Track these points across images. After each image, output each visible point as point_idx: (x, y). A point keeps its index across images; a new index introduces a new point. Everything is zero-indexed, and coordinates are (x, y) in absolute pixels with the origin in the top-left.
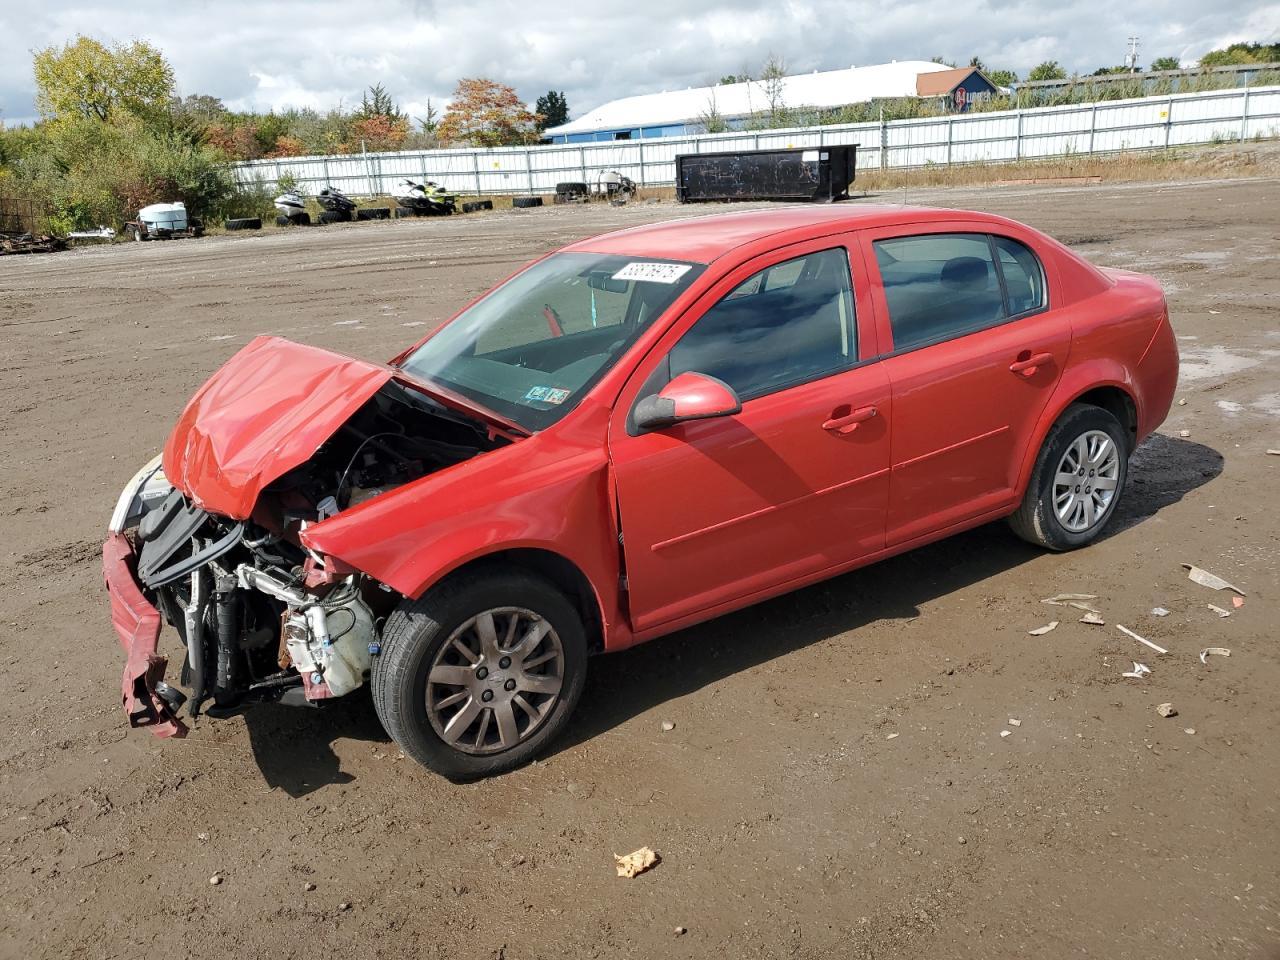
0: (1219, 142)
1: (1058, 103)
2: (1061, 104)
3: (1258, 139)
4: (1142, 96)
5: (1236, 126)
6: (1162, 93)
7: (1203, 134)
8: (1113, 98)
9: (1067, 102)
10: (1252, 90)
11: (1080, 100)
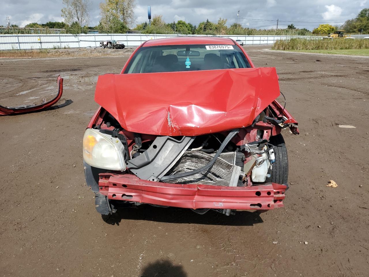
0: (55, 48)
1: (5, 33)
2: (6, 34)
3: (65, 48)
4: (31, 34)
5: (59, 44)
6: (36, 33)
7: (51, 46)
8: (22, 33)
9: (8, 33)
10: (60, 35)
11: (12, 33)
